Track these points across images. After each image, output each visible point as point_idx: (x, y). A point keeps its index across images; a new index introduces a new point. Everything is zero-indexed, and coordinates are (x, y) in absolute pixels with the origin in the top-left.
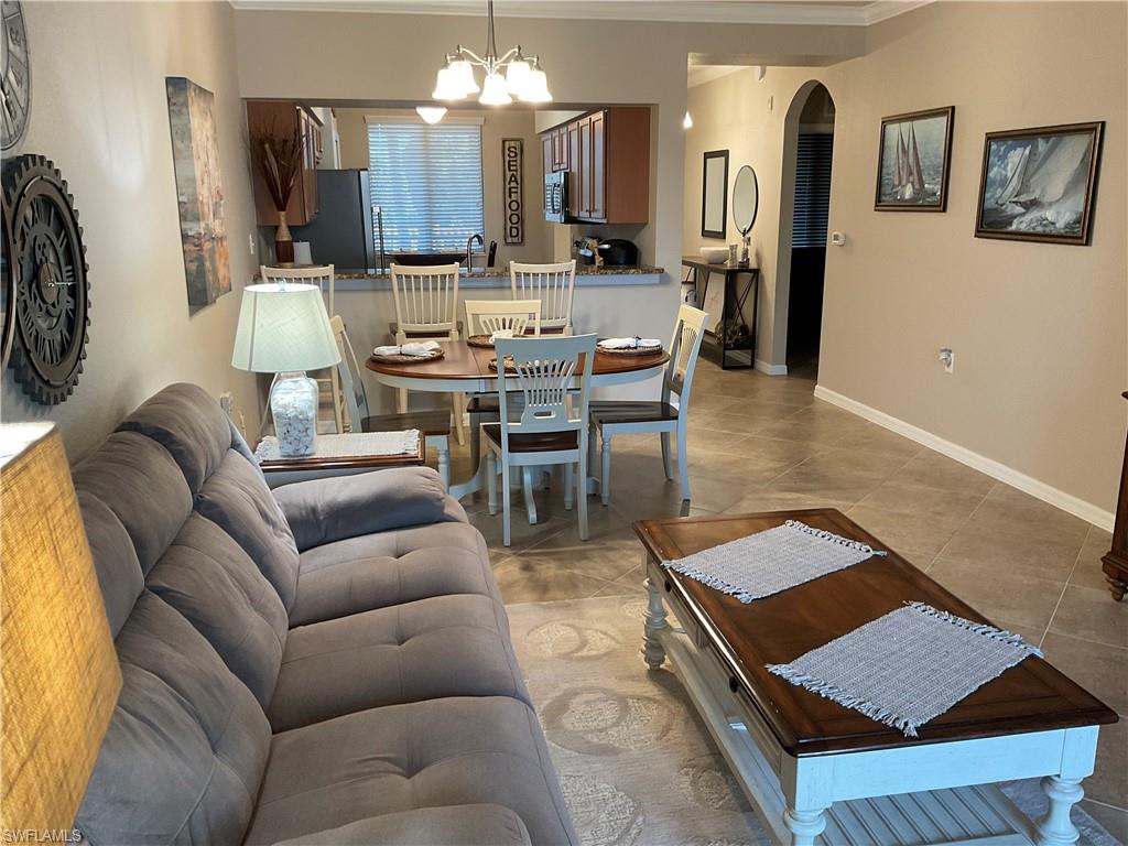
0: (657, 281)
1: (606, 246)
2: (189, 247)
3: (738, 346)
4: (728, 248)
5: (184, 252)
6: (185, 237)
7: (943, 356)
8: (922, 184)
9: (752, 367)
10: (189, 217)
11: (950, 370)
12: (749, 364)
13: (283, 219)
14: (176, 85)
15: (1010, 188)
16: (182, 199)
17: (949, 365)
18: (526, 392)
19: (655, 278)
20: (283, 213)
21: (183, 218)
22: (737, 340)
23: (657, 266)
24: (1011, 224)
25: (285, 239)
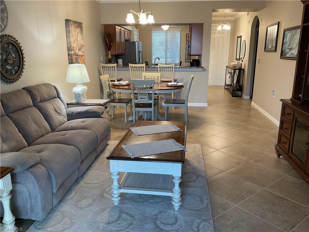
0: (202, 70)
1: (192, 61)
2: (70, 57)
3: (237, 90)
4: (237, 63)
5: (69, 58)
6: (69, 55)
7: (272, 93)
8: (273, 44)
9: (241, 96)
10: (70, 50)
11: (274, 97)
12: (241, 95)
13: (109, 53)
14: (67, 21)
15: (287, 45)
16: (68, 46)
17: (274, 95)
18: (138, 94)
19: (202, 69)
20: (109, 51)
21: (68, 50)
22: (237, 89)
23: (202, 66)
24: (286, 55)
25: (110, 58)
